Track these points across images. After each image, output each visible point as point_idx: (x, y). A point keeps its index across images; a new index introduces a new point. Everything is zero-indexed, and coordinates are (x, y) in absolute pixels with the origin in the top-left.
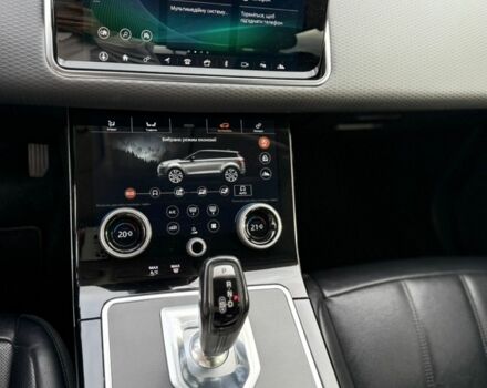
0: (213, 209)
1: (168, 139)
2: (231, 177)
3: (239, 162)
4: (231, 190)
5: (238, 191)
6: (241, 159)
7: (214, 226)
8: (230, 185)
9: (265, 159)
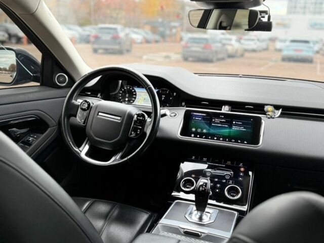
0: (218, 185)
1: (210, 163)
2: (227, 177)
3: (231, 174)
4: (226, 181)
5: (229, 182)
6: (232, 172)
7: (217, 190)
8: (226, 180)
9: (241, 174)
